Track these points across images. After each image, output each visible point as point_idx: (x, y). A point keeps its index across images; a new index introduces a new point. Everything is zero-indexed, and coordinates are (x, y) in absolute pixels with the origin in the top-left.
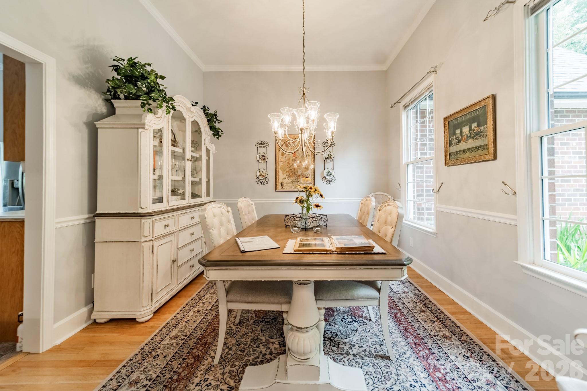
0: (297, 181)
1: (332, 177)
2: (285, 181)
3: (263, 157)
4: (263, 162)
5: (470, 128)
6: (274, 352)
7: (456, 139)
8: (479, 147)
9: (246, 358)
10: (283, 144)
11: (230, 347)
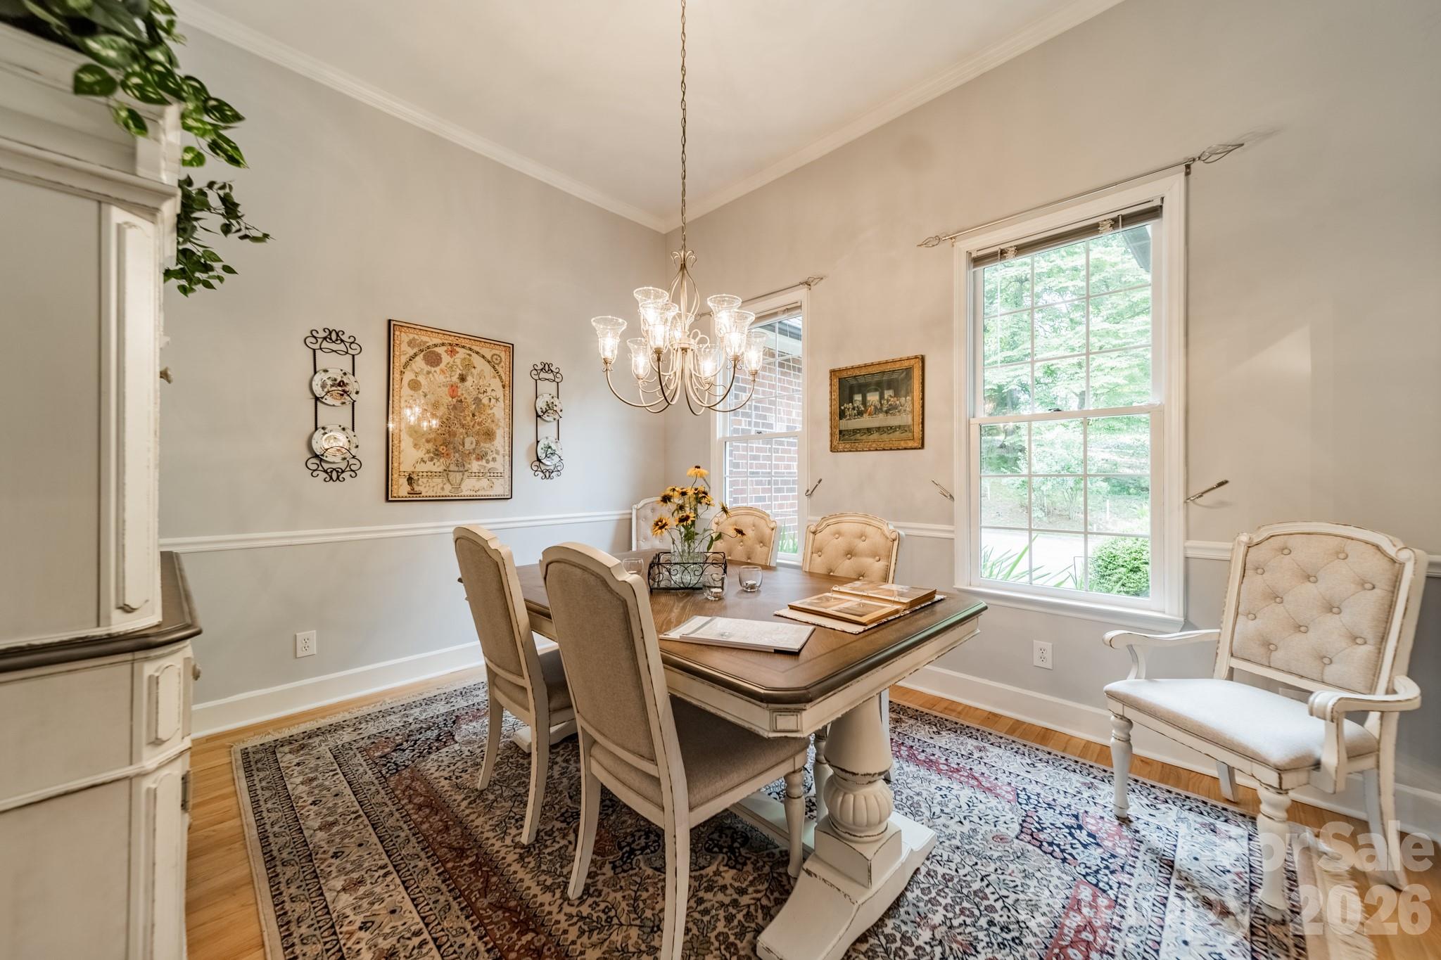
0: (461, 469)
1: (556, 459)
2: (422, 468)
3: (339, 385)
4: (338, 403)
5: (882, 397)
6: (744, 886)
7: (854, 409)
8: (896, 427)
9: (712, 935)
10: (416, 355)
11: (643, 947)
